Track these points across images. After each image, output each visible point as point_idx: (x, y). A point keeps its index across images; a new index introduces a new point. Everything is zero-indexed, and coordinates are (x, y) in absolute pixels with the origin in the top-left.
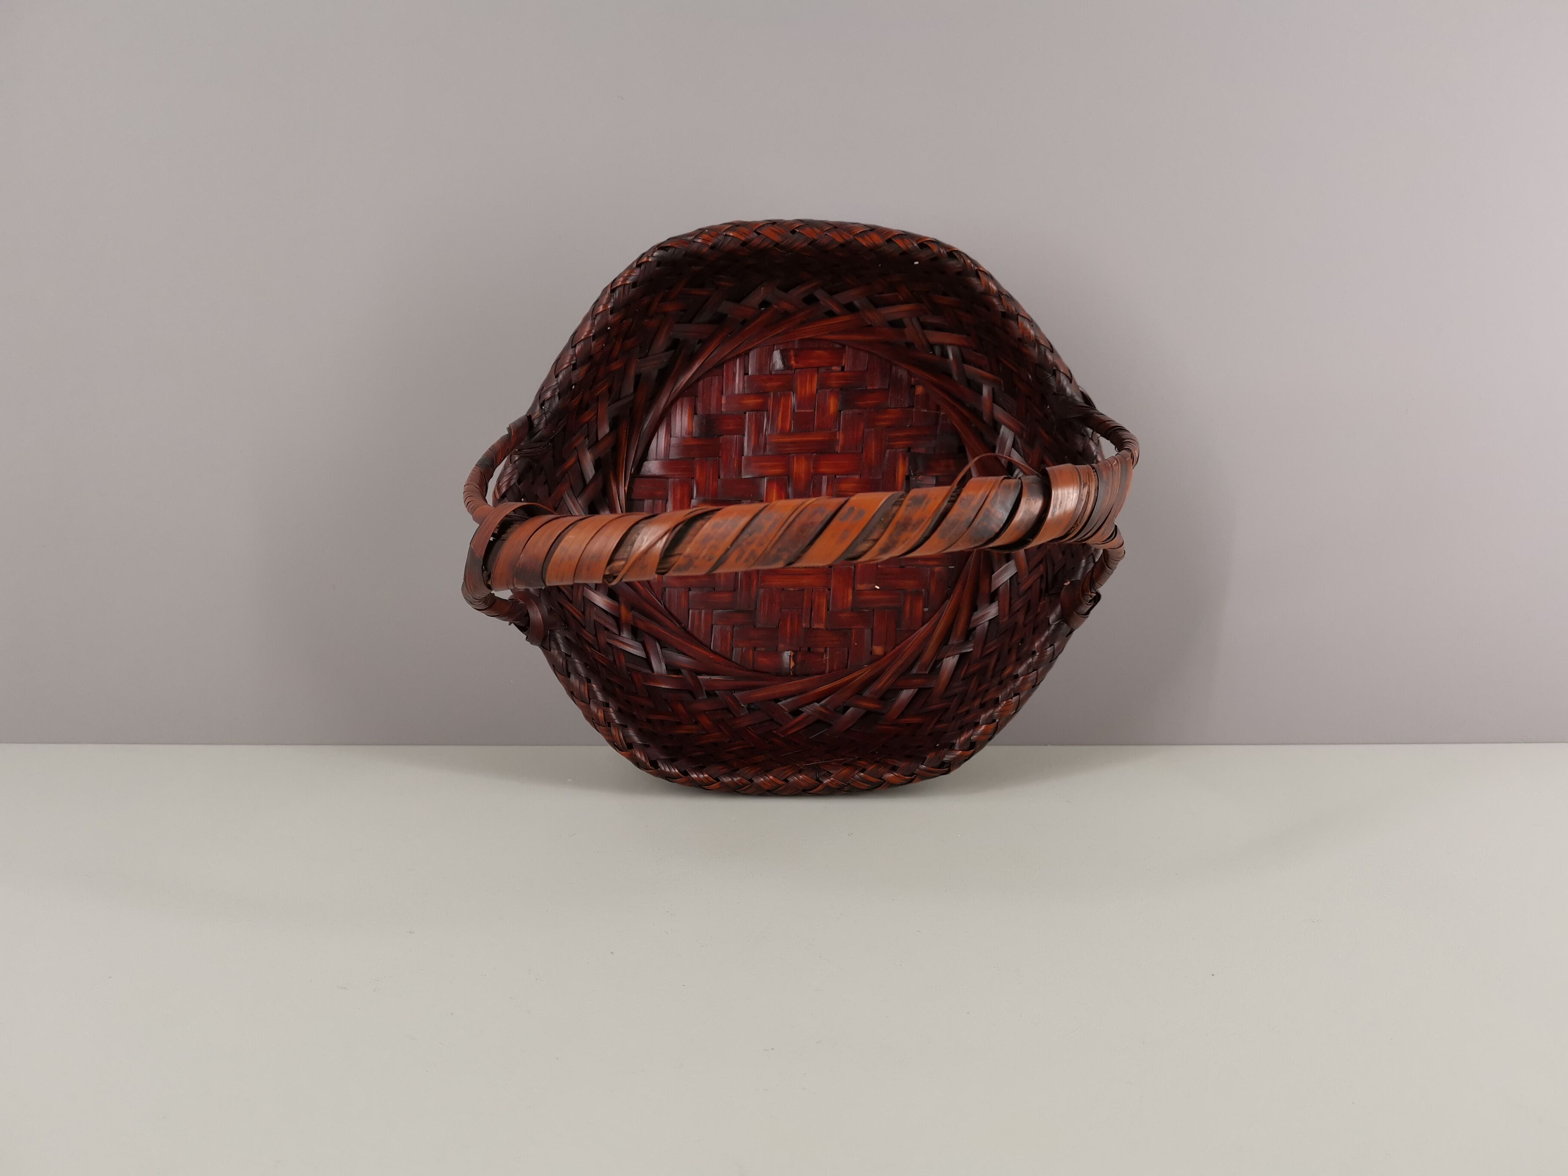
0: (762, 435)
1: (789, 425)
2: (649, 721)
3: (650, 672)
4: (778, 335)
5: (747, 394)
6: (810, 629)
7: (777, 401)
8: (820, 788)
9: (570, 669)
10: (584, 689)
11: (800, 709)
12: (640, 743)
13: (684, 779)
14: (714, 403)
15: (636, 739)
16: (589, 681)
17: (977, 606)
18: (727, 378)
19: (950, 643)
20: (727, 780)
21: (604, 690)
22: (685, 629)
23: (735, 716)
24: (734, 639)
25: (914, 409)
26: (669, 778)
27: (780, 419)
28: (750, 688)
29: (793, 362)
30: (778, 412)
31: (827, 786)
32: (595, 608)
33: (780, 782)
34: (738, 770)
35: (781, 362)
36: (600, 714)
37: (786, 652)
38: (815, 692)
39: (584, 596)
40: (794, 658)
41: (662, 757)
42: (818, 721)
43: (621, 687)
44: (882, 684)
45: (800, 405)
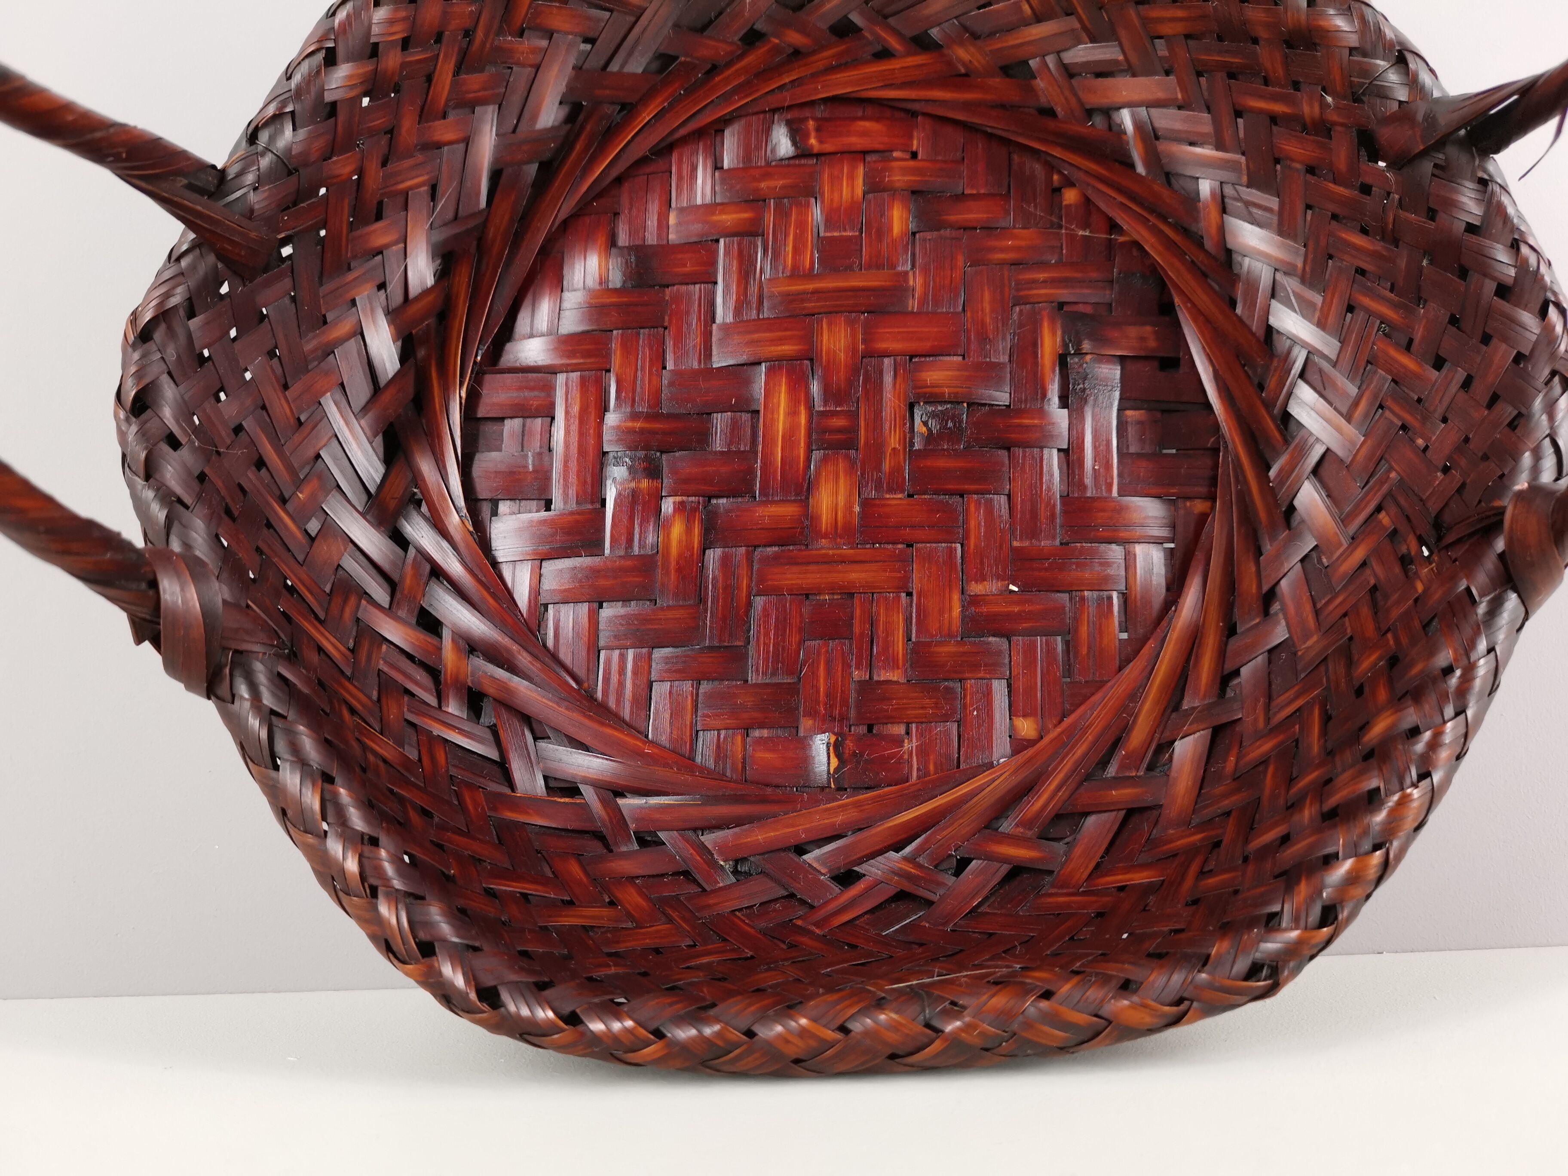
0: (755, 280)
1: (811, 257)
2: (490, 893)
3: (508, 791)
4: (781, 88)
5: (719, 204)
6: (868, 687)
7: (782, 213)
8: (937, 1046)
9: (281, 746)
10: (312, 800)
11: (855, 868)
12: (455, 940)
13: (568, 1034)
14: (652, 223)
15: (446, 929)
16: (328, 779)
17: (1236, 623)
18: (680, 177)
19: (1185, 706)
20: (685, 1034)
21: (369, 806)
22: (590, 697)
23: (704, 890)
24: (699, 713)
25: (1063, 231)
26: (530, 1034)
27: (790, 248)
28: (739, 822)
29: (813, 141)
30: (786, 235)
31: (955, 1042)
32: (384, 647)
33: (831, 1035)
34: (713, 1005)
35: (789, 143)
36: (352, 865)
37: (819, 737)
38: (891, 824)
39: (358, 619)
40: (837, 748)
41: (513, 977)
42: (901, 896)
43: (426, 813)
44: (1045, 797)
45: (830, 222)
